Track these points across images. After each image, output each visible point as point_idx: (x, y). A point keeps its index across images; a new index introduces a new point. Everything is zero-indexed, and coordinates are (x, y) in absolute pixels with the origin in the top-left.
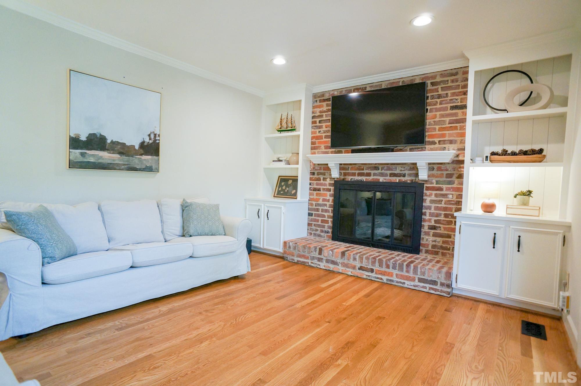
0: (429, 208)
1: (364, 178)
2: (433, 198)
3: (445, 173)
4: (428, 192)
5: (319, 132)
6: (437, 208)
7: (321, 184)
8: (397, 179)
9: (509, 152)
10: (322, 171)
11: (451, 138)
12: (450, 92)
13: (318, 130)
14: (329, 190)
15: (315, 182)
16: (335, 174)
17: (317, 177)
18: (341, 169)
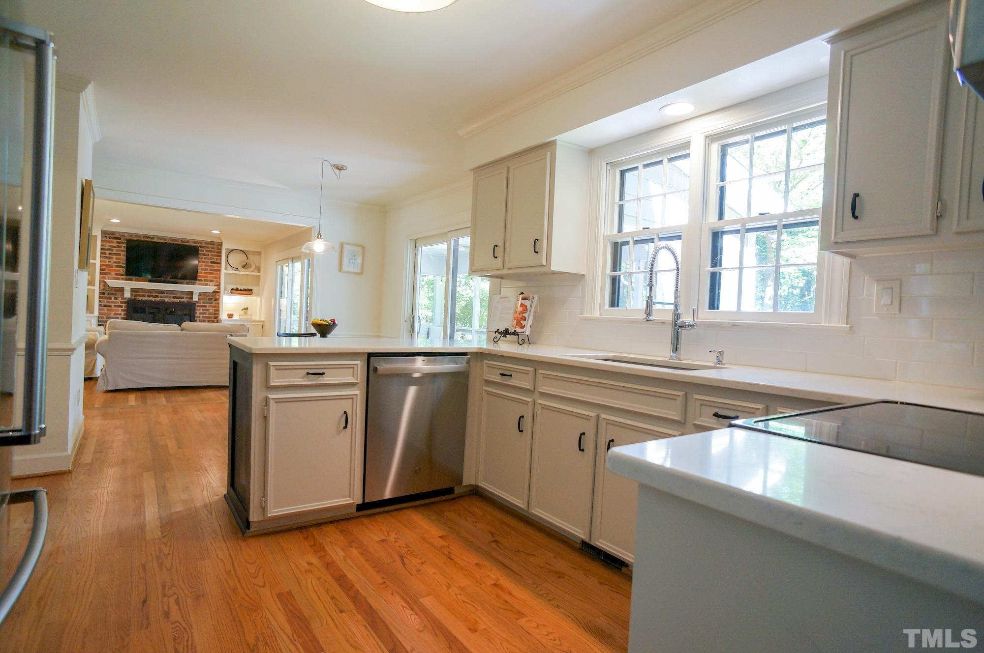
0: (199, 317)
1: (153, 299)
2: (201, 311)
3: (208, 298)
4: (198, 308)
5: (109, 262)
6: (203, 317)
7: (113, 302)
8: (178, 300)
9: (239, 289)
10: (113, 292)
11: (211, 279)
12: (210, 254)
13: (108, 260)
14: (122, 307)
15: (106, 300)
16: (128, 295)
17: (108, 296)
18: (131, 291)
